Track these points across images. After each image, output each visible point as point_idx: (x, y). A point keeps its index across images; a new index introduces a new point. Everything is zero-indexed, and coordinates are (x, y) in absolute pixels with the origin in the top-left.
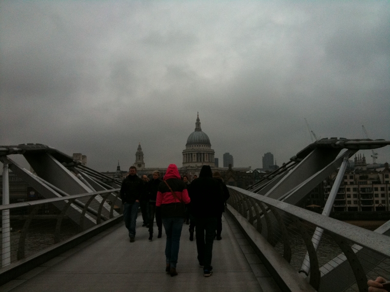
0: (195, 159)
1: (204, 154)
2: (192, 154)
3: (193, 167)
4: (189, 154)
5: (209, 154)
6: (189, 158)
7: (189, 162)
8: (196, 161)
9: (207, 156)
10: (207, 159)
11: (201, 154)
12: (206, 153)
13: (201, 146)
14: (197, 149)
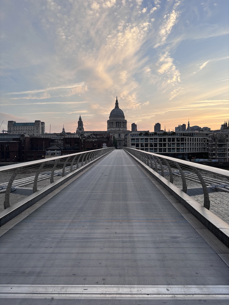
0: (115, 126)
1: (120, 122)
2: (113, 122)
3: (114, 131)
4: (111, 122)
5: (123, 122)
6: (111, 125)
7: (111, 128)
8: (115, 127)
9: (122, 124)
10: (122, 125)
11: (118, 122)
12: (122, 122)
13: (119, 117)
14: (116, 120)
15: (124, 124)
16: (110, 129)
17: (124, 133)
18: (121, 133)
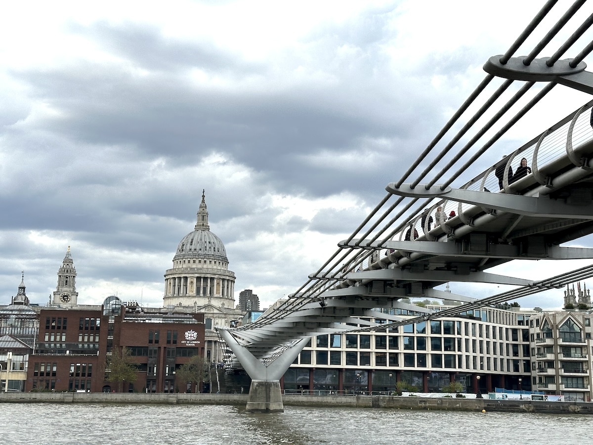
1: (212, 279)
2: (186, 278)
3: (189, 308)
4: (180, 278)
5: (223, 280)
6: (180, 286)
7: (178, 296)
8: (194, 293)
9: (218, 284)
10: (218, 290)
11: (205, 279)
12: (218, 279)
13: (208, 261)
14: (198, 269)
15: (223, 287)
16: (175, 302)
17: (223, 316)
18: (215, 316)
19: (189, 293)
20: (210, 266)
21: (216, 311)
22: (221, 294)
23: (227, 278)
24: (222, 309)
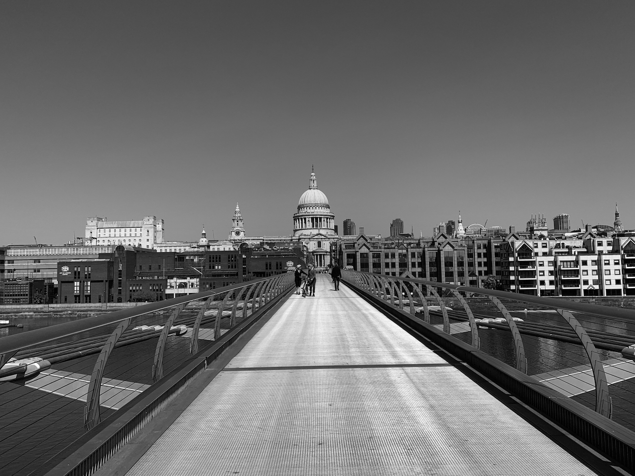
0: (309, 224)
2: (305, 219)
4: (301, 219)
5: (327, 218)
6: (302, 223)
8: (311, 227)
9: (324, 221)
10: (324, 225)
11: (317, 218)
12: (324, 218)
13: (317, 208)
14: (312, 212)
15: (327, 222)
17: (328, 239)
18: (323, 239)
19: (308, 227)
20: (319, 211)
21: (323, 237)
22: (326, 226)
23: (329, 217)
24: (327, 236)
